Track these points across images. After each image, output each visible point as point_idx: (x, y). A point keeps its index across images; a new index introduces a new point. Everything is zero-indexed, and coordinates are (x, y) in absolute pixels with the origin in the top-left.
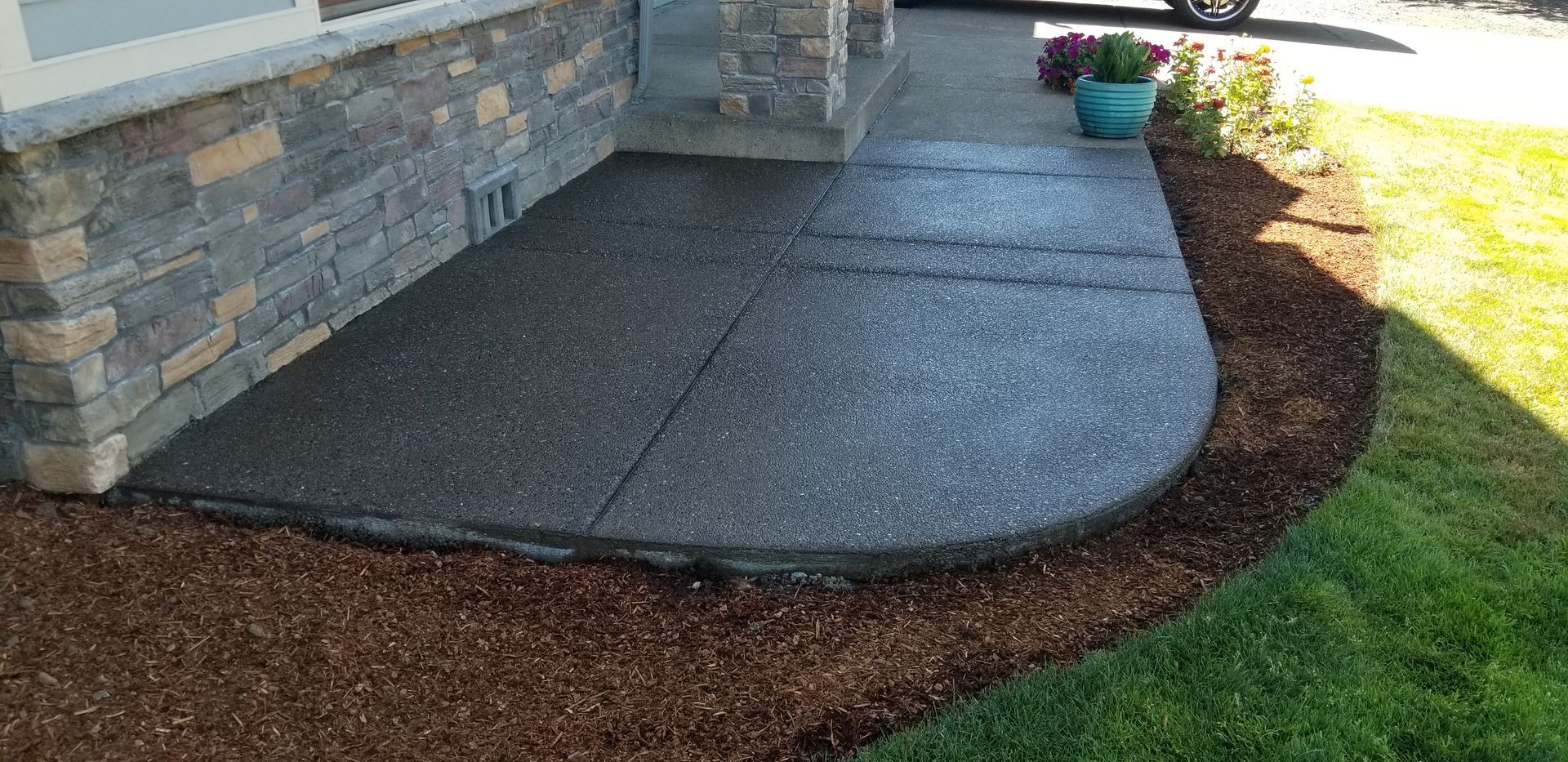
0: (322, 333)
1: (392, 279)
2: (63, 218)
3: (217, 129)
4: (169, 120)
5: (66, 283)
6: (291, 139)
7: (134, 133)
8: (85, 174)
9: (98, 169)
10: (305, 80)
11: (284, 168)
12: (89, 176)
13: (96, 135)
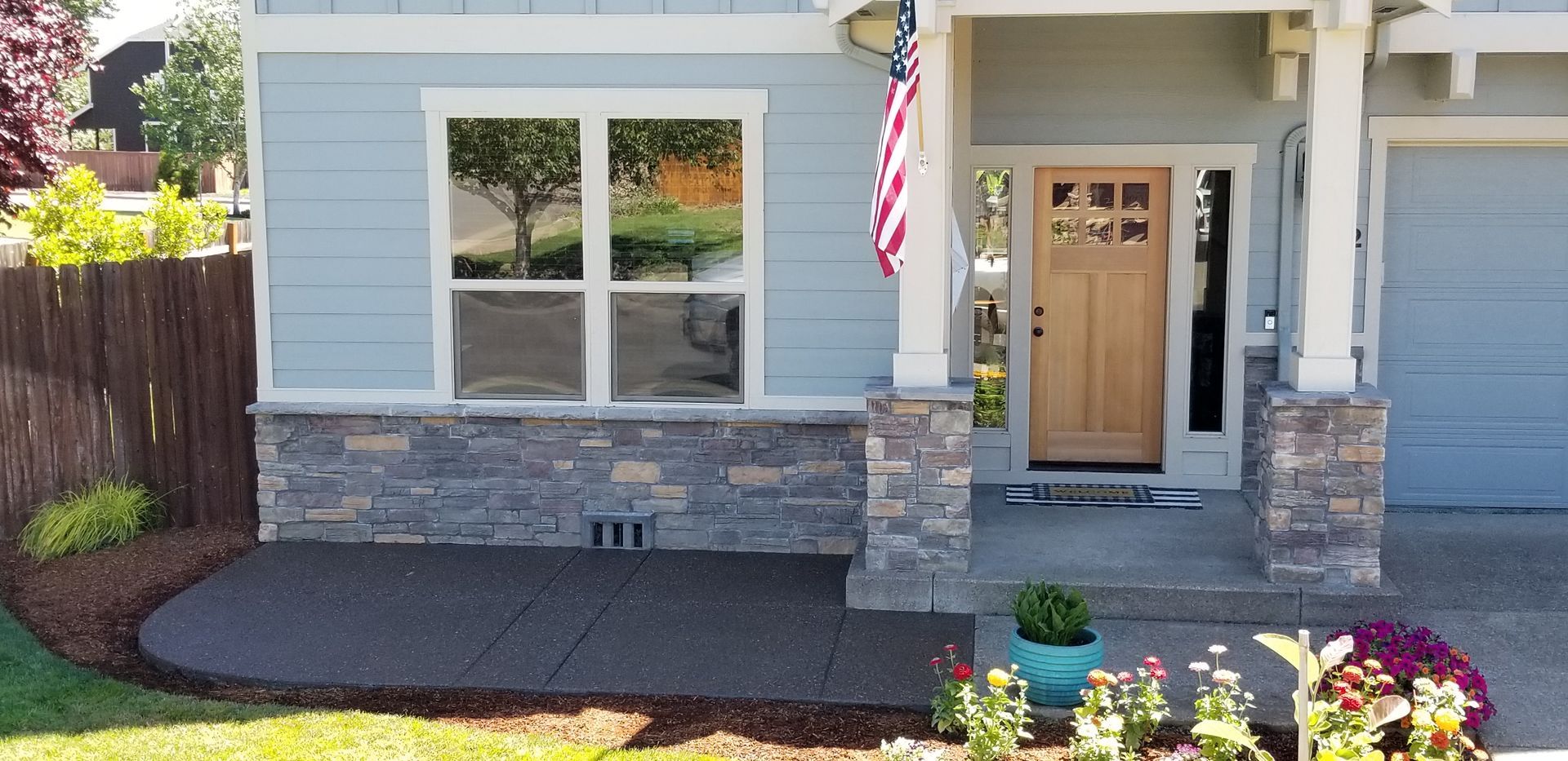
0: (420, 540)
1: (492, 537)
2: (267, 441)
3: (364, 429)
4: (335, 421)
5: (265, 463)
6: (414, 445)
7: (316, 421)
8: (283, 429)
9: (290, 428)
10: (432, 422)
11: (407, 457)
12: (285, 430)
13: (295, 416)
